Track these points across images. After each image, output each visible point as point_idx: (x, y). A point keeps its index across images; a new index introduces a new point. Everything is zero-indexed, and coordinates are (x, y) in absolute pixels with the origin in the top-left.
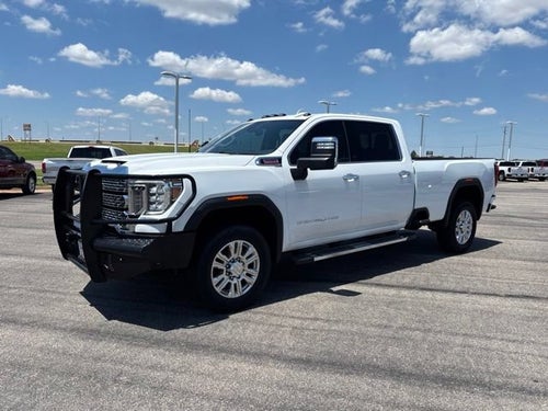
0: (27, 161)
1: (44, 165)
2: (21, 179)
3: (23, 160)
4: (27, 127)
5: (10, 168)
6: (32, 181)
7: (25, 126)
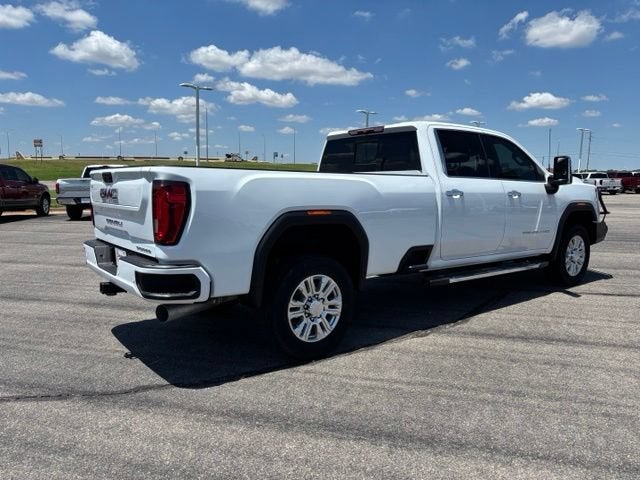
0: (40, 182)
1: (58, 186)
2: (35, 201)
3: (36, 181)
4: (38, 143)
5: (23, 188)
6: (46, 202)
7: (35, 141)
